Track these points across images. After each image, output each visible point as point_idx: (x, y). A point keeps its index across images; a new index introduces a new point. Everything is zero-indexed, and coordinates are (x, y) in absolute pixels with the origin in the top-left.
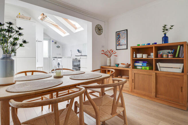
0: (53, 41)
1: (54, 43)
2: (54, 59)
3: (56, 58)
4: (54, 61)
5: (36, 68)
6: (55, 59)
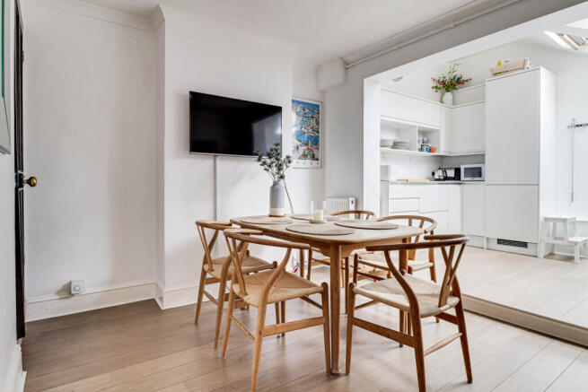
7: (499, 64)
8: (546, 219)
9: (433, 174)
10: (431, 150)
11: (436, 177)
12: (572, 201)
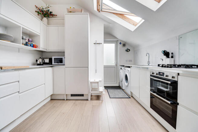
0: (120, 43)
1: (122, 45)
2: (121, 69)
3: (124, 66)
4: (121, 71)
5: (89, 83)
6: (123, 68)
7: (70, 8)
8: (91, 83)
9: (37, 61)
10: (33, 46)
11: (38, 62)
12: (96, 73)
